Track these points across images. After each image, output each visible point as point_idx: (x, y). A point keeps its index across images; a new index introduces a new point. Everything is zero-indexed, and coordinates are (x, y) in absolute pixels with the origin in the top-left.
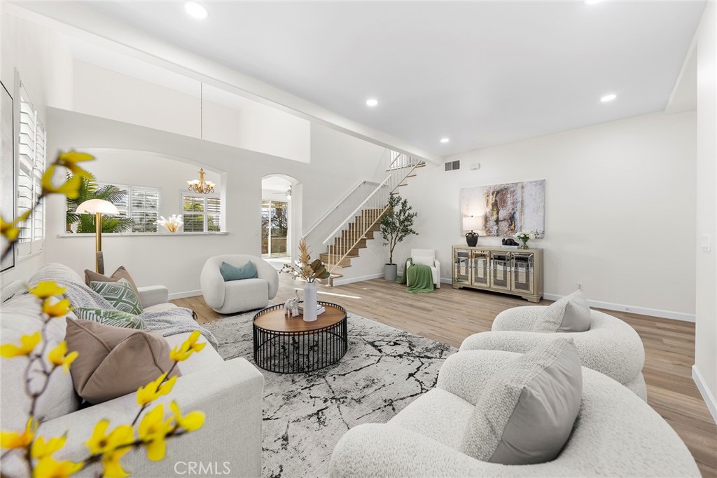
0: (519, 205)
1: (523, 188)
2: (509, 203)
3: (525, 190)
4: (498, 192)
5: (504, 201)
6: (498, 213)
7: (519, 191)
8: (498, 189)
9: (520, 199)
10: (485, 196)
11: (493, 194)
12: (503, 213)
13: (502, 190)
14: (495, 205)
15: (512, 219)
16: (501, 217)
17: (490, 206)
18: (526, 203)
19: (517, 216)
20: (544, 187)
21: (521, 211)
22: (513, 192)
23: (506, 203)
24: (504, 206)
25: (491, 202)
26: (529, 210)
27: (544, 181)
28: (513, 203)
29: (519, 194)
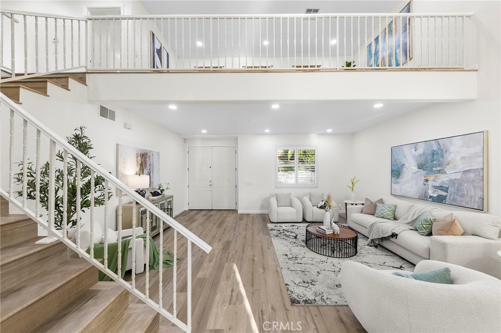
0: (152, 167)
2: (148, 165)
3: (154, 156)
4: (143, 155)
6: (143, 172)
7: (151, 157)
8: (143, 153)
9: (152, 163)
10: (135, 157)
11: (140, 155)
12: (145, 172)
14: (141, 165)
17: (139, 166)
18: (154, 166)
19: (151, 174)
20: (159, 158)
21: (153, 172)
22: (149, 157)
23: (146, 164)
24: (146, 167)
25: (140, 162)
26: (155, 171)
27: (159, 153)
28: (150, 165)
29: (151, 159)
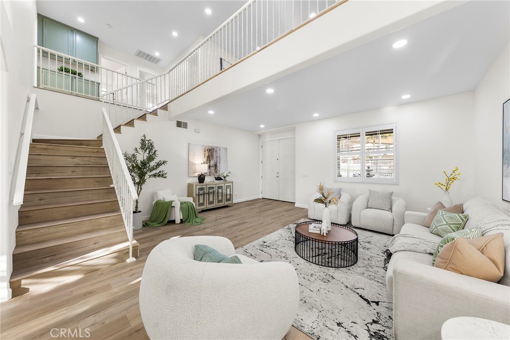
0: (219, 158)
1: (220, 150)
2: (215, 157)
3: (221, 151)
4: (210, 150)
5: (212, 156)
6: (210, 162)
7: (218, 151)
8: (210, 148)
9: (219, 156)
10: (203, 151)
11: (207, 150)
12: (212, 163)
13: (211, 149)
14: (208, 157)
15: (216, 166)
16: (211, 165)
17: (206, 158)
18: (221, 158)
19: (218, 164)
20: (227, 151)
21: (220, 162)
22: (216, 151)
23: (213, 157)
24: (212, 159)
25: (207, 155)
26: (222, 161)
27: (227, 148)
28: (216, 157)
29: (218, 153)
